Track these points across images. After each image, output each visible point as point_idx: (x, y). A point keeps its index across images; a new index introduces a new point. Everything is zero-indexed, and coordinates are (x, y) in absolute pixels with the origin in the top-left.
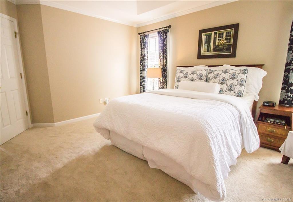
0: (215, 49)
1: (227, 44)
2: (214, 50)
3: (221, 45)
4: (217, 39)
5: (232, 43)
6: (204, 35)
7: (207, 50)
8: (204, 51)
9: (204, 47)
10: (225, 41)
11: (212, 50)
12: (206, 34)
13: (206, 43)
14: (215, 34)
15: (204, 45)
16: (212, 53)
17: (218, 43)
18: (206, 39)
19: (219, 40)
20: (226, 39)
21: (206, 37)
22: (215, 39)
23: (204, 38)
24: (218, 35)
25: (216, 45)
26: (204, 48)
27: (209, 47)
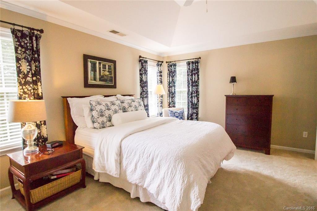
0: (102, 79)
1: (110, 76)
2: (100, 80)
3: (106, 76)
4: (102, 69)
5: (113, 76)
6: (89, 61)
7: (94, 78)
8: (91, 80)
9: (91, 74)
10: (108, 73)
11: (98, 79)
12: (92, 61)
13: (92, 71)
14: (100, 63)
15: (90, 72)
16: (98, 82)
17: (103, 73)
18: (92, 67)
19: (103, 70)
20: (108, 71)
21: (92, 65)
22: (100, 68)
23: (89, 65)
24: (102, 65)
25: (102, 75)
26: (91, 76)
27: (95, 75)
